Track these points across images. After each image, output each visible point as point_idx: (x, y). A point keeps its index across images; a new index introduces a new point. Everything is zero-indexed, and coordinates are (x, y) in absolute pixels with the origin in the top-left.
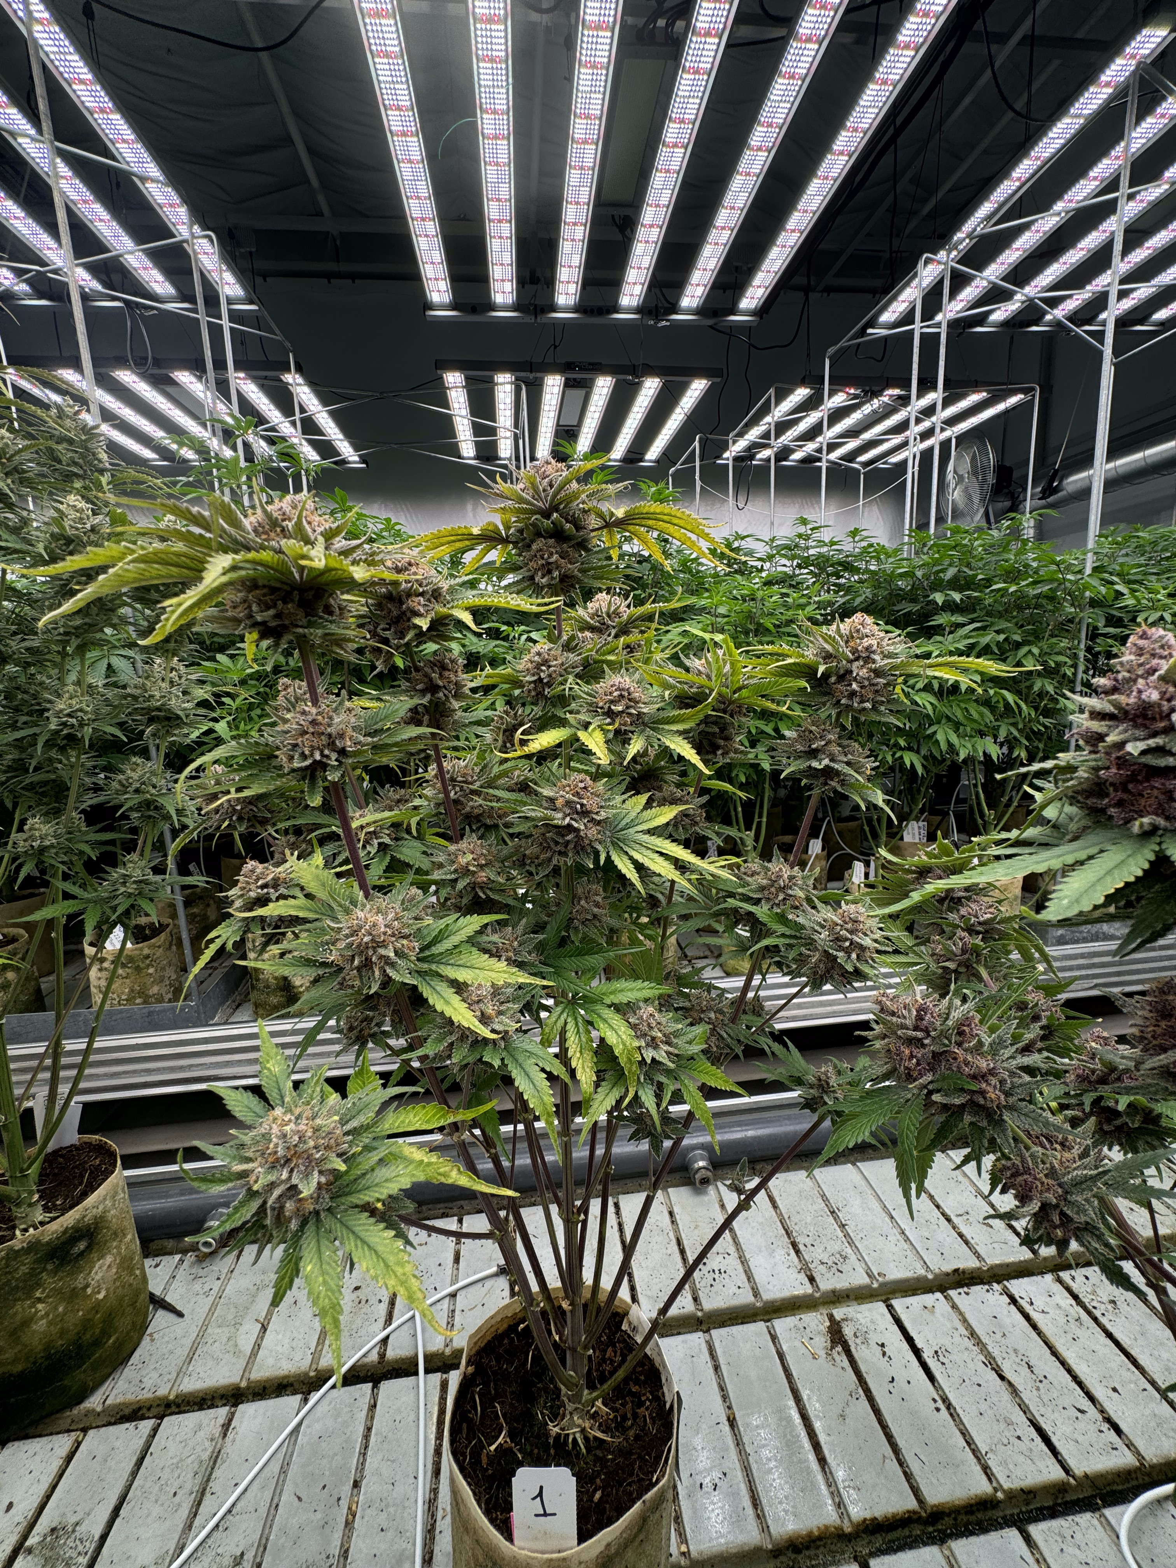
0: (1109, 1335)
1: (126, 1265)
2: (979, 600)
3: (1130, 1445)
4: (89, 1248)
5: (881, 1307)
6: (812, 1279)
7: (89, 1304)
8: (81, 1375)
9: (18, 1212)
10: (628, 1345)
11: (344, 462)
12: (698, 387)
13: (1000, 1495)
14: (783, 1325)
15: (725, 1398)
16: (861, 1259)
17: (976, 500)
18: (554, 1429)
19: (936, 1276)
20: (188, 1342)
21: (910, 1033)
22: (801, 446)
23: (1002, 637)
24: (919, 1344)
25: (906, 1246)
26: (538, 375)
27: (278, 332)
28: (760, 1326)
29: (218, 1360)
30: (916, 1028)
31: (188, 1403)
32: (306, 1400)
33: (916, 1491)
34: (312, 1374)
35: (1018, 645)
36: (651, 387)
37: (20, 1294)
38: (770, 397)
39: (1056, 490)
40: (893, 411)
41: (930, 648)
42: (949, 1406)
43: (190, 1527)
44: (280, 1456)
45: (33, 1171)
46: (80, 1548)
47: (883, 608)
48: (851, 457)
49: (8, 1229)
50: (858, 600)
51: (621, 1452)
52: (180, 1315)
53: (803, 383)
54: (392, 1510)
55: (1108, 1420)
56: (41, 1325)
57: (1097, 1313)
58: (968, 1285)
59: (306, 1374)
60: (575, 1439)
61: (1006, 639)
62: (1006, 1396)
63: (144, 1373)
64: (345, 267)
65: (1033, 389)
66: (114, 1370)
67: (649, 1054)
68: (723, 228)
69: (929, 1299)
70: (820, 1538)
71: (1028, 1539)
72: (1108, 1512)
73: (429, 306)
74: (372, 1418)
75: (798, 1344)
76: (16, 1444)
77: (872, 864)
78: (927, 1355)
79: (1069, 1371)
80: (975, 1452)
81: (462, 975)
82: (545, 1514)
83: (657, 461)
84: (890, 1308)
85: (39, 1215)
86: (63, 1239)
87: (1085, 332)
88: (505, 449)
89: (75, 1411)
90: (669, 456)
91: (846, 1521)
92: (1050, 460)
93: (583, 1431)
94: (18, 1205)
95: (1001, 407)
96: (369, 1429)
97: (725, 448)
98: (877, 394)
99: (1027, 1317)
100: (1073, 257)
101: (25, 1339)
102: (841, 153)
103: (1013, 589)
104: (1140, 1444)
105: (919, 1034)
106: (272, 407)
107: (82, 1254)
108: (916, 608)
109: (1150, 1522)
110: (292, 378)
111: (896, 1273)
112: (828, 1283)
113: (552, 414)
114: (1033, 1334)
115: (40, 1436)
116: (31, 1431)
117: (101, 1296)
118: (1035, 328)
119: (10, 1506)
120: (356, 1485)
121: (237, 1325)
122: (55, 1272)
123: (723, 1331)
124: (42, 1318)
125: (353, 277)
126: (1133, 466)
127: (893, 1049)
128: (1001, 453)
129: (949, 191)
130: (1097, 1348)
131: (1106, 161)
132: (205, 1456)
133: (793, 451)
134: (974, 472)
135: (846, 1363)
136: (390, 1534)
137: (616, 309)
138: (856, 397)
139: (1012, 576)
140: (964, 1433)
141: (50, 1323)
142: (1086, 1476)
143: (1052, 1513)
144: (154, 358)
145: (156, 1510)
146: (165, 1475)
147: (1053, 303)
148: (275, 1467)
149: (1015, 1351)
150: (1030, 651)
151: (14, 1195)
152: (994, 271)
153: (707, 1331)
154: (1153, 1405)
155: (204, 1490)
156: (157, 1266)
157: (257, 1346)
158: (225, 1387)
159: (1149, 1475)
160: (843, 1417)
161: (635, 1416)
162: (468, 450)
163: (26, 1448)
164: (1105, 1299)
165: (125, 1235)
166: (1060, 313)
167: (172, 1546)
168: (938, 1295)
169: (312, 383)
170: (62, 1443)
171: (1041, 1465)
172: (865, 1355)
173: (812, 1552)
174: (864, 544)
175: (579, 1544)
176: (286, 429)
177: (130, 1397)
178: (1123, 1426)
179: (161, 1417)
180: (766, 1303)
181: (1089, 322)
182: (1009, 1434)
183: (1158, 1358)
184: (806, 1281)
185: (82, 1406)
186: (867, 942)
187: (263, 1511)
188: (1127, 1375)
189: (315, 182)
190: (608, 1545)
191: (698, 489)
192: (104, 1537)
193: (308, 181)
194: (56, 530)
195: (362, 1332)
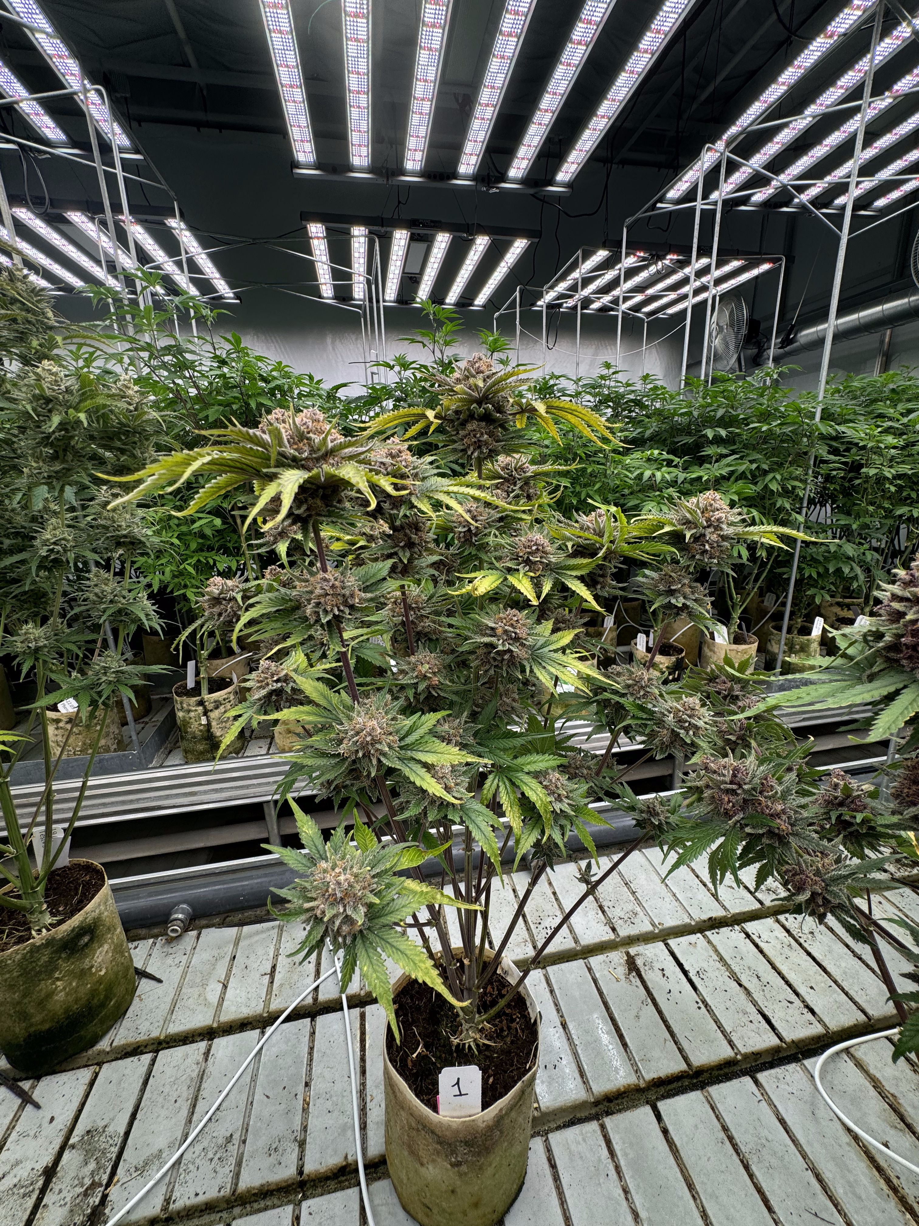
0: (809, 954)
1: (119, 950)
2: (739, 435)
3: (820, 1021)
4: (91, 940)
5: (661, 945)
6: (614, 929)
7: (95, 979)
8: (93, 1028)
9: (33, 918)
10: (502, 983)
11: (221, 297)
12: (519, 246)
13: (739, 1057)
14: (595, 961)
15: (558, 1010)
16: (647, 914)
17: (732, 347)
18: (455, 1041)
19: (697, 923)
20: (169, 999)
21: (729, 786)
22: (599, 298)
23: (754, 466)
24: (687, 967)
25: (677, 904)
26: (389, 229)
27: (163, 182)
28: (581, 962)
29: (193, 1011)
30: (731, 783)
31: (175, 1041)
32: (263, 1033)
33: (686, 1059)
34: (265, 1015)
35: (765, 473)
36: (482, 243)
37: (43, 976)
38: (578, 258)
39: (792, 341)
40: (673, 272)
41: (702, 474)
42: (706, 1005)
43: (190, 1122)
44: (250, 1070)
45: (40, 889)
46: (111, 1142)
47: (665, 440)
48: (637, 308)
49: (25, 930)
50: (648, 433)
51: (502, 1051)
52: (160, 981)
53: (604, 246)
54: (334, 1099)
55: (807, 1007)
56: (60, 996)
57: (802, 941)
58: (718, 928)
59: (261, 1016)
60: (470, 1046)
61: (758, 468)
62: (743, 996)
63: (138, 1022)
64: (212, 117)
65: (780, 259)
66: (116, 1021)
67: (558, 806)
68: (546, 111)
69: (692, 938)
70: (625, 1092)
71: (756, 1082)
72: (806, 1062)
73: (296, 164)
74: (313, 1041)
75: (606, 973)
76: (49, 1077)
77: (651, 635)
78: (692, 975)
79: (783, 978)
80: (724, 1032)
81: (429, 758)
82: (461, 1095)
83: (484, 306)
84: (667, 945)
85: (48, 919)
86: (72, 935)
87: (823, 214)
88: (359, 292)
89: (90, 1052)
90: (493, 303)
91: (641, 1081)
92: (788, 316)
93: (475, 1040)
94: (32, 913)
95: (755, 272)
96: (312, 1049)
97: (540, 296)
98: (661, 257)
99: (757, 946)
100: (819, 152)
101: (49, 1006)
102: (646, 51)
103: (764, 428)
104: (827, 1020)
105: (734, 787)
106: (156, 247)
107: (86, 945)
108: (690, 440)
109: (832, 1066)
110: (173, 223)
111: (670, 922)
112: (624, 931)
113: (399, 263)
114: (761, 956)
115: (65, 1071)
116: (57, 1068)
117: (102, 973)
118: (785, 209)
119: (52, 1119)
120: (307, 1085)
121: (204, 985)
122: (68, 959)
123: (555, 967)
124: (61, 991)
125: (221, 127)
126: (850, 325)
127: (716, 796)
128: (752, 310)
129: (724, 80)
130: (801, 963)
131: (851, 73)
132: (195, 1074)
133: (593, 302)
134: (732, 325)
135: (639, 983)
136: (336, 1114)
137: (455, 175)
138: (644, 259)
139: (765, 416)
140: (717, 1021)
141: (67, 994)
142: (793, 1041)
143: (771, 1065)
144: (50, 199)
145: (164, 1113)
146: (166, 1090)
147: (801, 189)
148: (247, 1078)
149: (749, 968)
150: (774, 477)
151: (28, 906)
152: (758, 160)
153: (544, 968)
154: (835, 995)
155: (197, 1097)
156: (136, 948)
157: (222, 999)
158: (201, 1028)
159: (831, 1038)
160: (638, 1017)
161: (509, 1028)
162: (327, 291)
163: (56, 1080)
164: (807, 931)
165: (115, 929)
166: (805, 197)
167: (179, 1135)
168: (699, 935)
169: (192, 228)
170: (85, 1075)
171: (765, 1037)
172: (652, 977)
173: (619, 1101)
174: (651, 386)
175: (483, 1110)
176: (170, 268)
177: (131, 1040)
178: (816, 1010)
179: (157, 1051)
180: (584, 947)
181: (826, 206)
182: (745, 1019)
183: (839, 967)
184: (610, 931)
185: (95, 1048)
186: (700, 723)
187: (242, 1106)
188: (819, 978)
189: (182, 34)
190: (501, 1110)
191: (518, 332)
192: (127, 1134)
193: (175, 32)
194: (37, 392)
195: (299, 984)
